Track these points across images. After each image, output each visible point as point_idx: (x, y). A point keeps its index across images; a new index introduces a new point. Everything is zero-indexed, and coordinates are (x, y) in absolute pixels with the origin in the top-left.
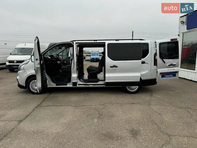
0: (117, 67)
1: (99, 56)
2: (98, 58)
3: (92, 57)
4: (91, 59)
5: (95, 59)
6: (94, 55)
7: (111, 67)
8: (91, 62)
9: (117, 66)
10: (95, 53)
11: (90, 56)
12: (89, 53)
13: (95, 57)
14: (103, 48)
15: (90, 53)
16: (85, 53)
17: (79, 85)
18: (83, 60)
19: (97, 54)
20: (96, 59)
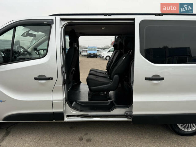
0: (162, 79)
1: (96, 51)
2: (96, 53)
3: (89, 52)
4: (88, 54)
5: (92, 55)
6: (91, 50)
7: (147, 79)
8: (88, 57)
9: (162, 76)
10: (92, 48)
11: (87, 51)
12: (85, 48)
13: (92, 52)
14: (114, 37)
15: (87, 48)
16: (80, 48)
17: (68, 116)
18: (79, 55)
19: (94, 49)
20: (94, 54)
